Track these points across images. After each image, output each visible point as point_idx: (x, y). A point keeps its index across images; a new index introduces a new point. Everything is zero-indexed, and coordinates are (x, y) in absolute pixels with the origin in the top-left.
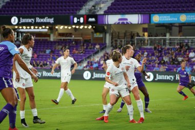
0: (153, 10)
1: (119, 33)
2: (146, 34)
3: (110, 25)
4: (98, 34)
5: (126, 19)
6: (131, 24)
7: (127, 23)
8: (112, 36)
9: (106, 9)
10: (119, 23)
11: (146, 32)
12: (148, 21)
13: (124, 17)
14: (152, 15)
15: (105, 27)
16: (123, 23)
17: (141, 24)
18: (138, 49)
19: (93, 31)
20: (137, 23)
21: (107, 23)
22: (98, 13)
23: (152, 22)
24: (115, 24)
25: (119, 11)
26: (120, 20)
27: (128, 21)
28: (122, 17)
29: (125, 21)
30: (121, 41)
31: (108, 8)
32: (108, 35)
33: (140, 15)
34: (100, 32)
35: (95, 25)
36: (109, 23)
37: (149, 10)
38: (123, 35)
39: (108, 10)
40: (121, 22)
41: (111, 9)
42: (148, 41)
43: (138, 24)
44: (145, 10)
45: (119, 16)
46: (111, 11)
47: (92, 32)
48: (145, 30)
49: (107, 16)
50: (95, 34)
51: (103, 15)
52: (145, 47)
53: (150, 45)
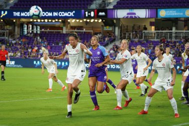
0: (160, 5)
1: (127, 26)
2: (153, 27)
3: (119, 19)
4: (108, 27)
5: (135, 14)
6: (139, 18)
7: (135, 17)
8: (121, 29)
9: (115, 4)
10: (127, 17)
11: (153, 25)
12: (155, 16)
13: (132, 12)
14: (159, 10)
15: (115, 21)
16: (131, 18)
17: (148, 18)
18: (145, 42)
19: (103, 24)
20: (144, 17)
21: (116, 17)
22: (107, 8)
23: (158, 16)
24: (124, 18)
25: (128, 5)
26: (128, 14)
27: (136, 16)
28: (130, 12)
29: (133, 16)
30: (130, 34)
31: (117, 2)
32: (117, 29)
33: (147, 10)
34: (110, 26)
35: (105, 18)
36: (119, 17)
37: (156, 5)
38: (131, 29)
39: (117, 4)
40: (129, 16)
41: (120, 4)
42: (155, 34)
43: (146, 18)
44: (152, 5)
45: (128, 11)
46: (120, 5)
47: (102, 26)
48: (152, 24)
49: (116, 10)
50: (105, 28)
51: (113, 9)
52: (152, 40)
53: (157, 38)
